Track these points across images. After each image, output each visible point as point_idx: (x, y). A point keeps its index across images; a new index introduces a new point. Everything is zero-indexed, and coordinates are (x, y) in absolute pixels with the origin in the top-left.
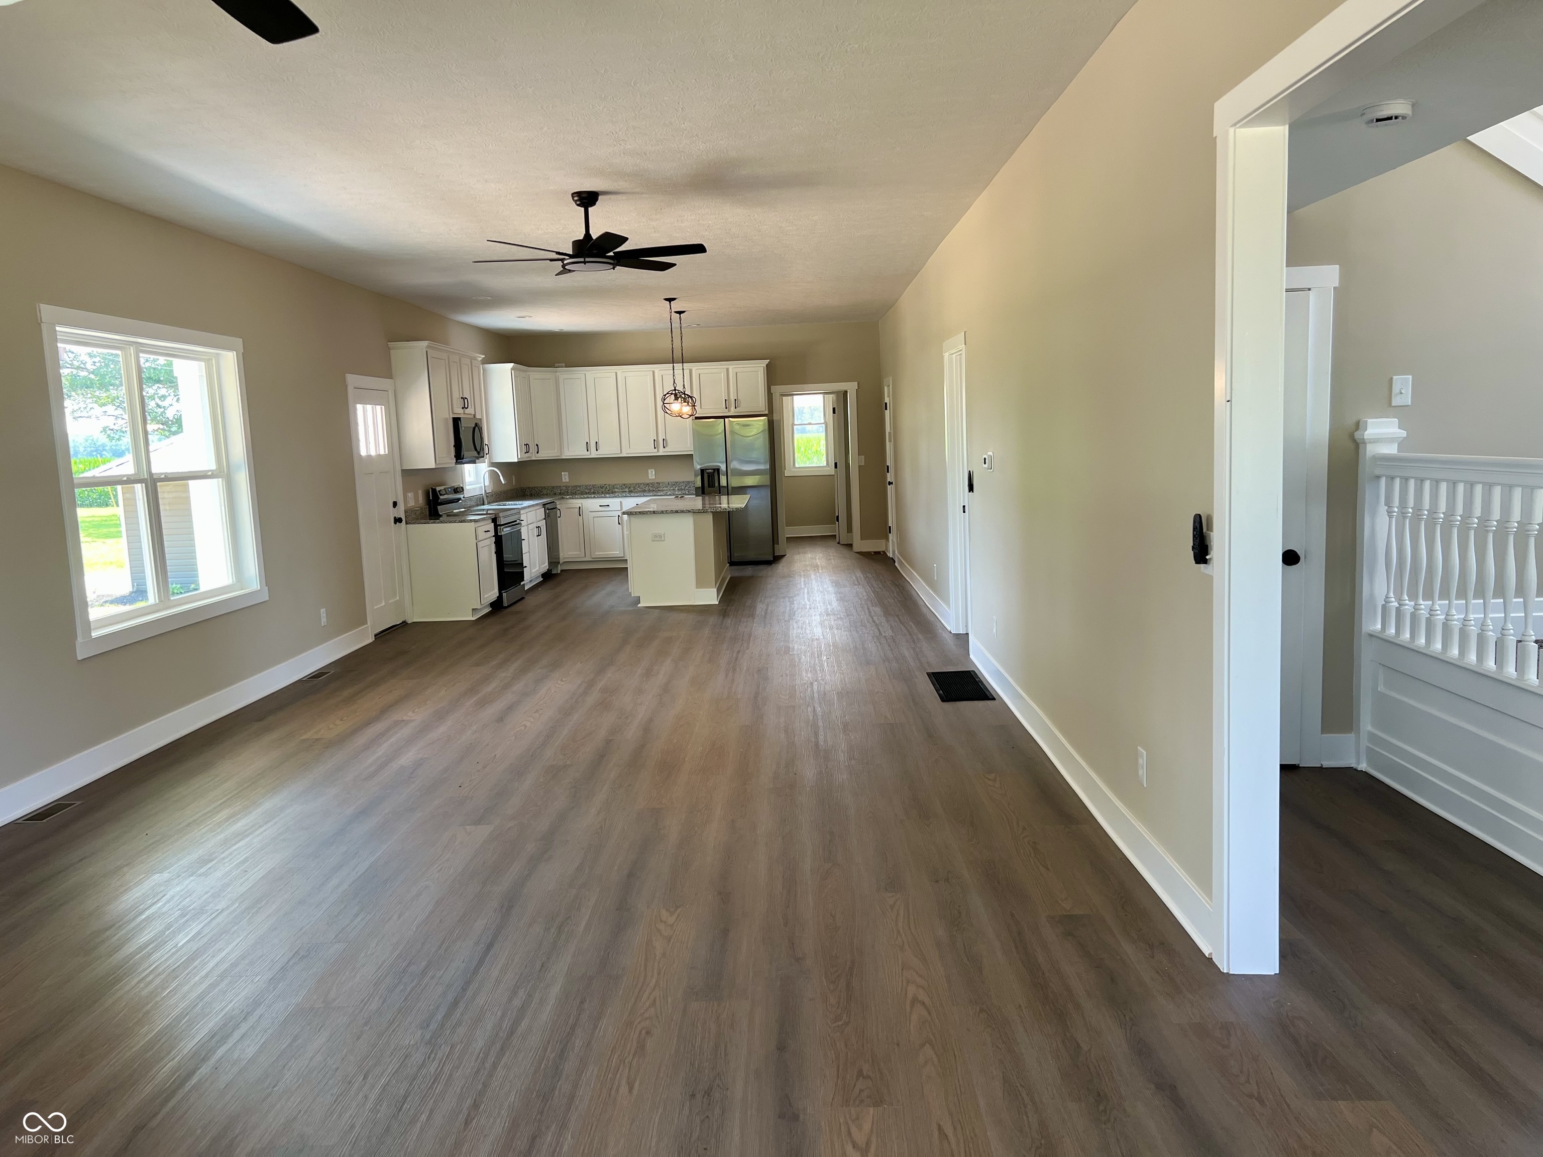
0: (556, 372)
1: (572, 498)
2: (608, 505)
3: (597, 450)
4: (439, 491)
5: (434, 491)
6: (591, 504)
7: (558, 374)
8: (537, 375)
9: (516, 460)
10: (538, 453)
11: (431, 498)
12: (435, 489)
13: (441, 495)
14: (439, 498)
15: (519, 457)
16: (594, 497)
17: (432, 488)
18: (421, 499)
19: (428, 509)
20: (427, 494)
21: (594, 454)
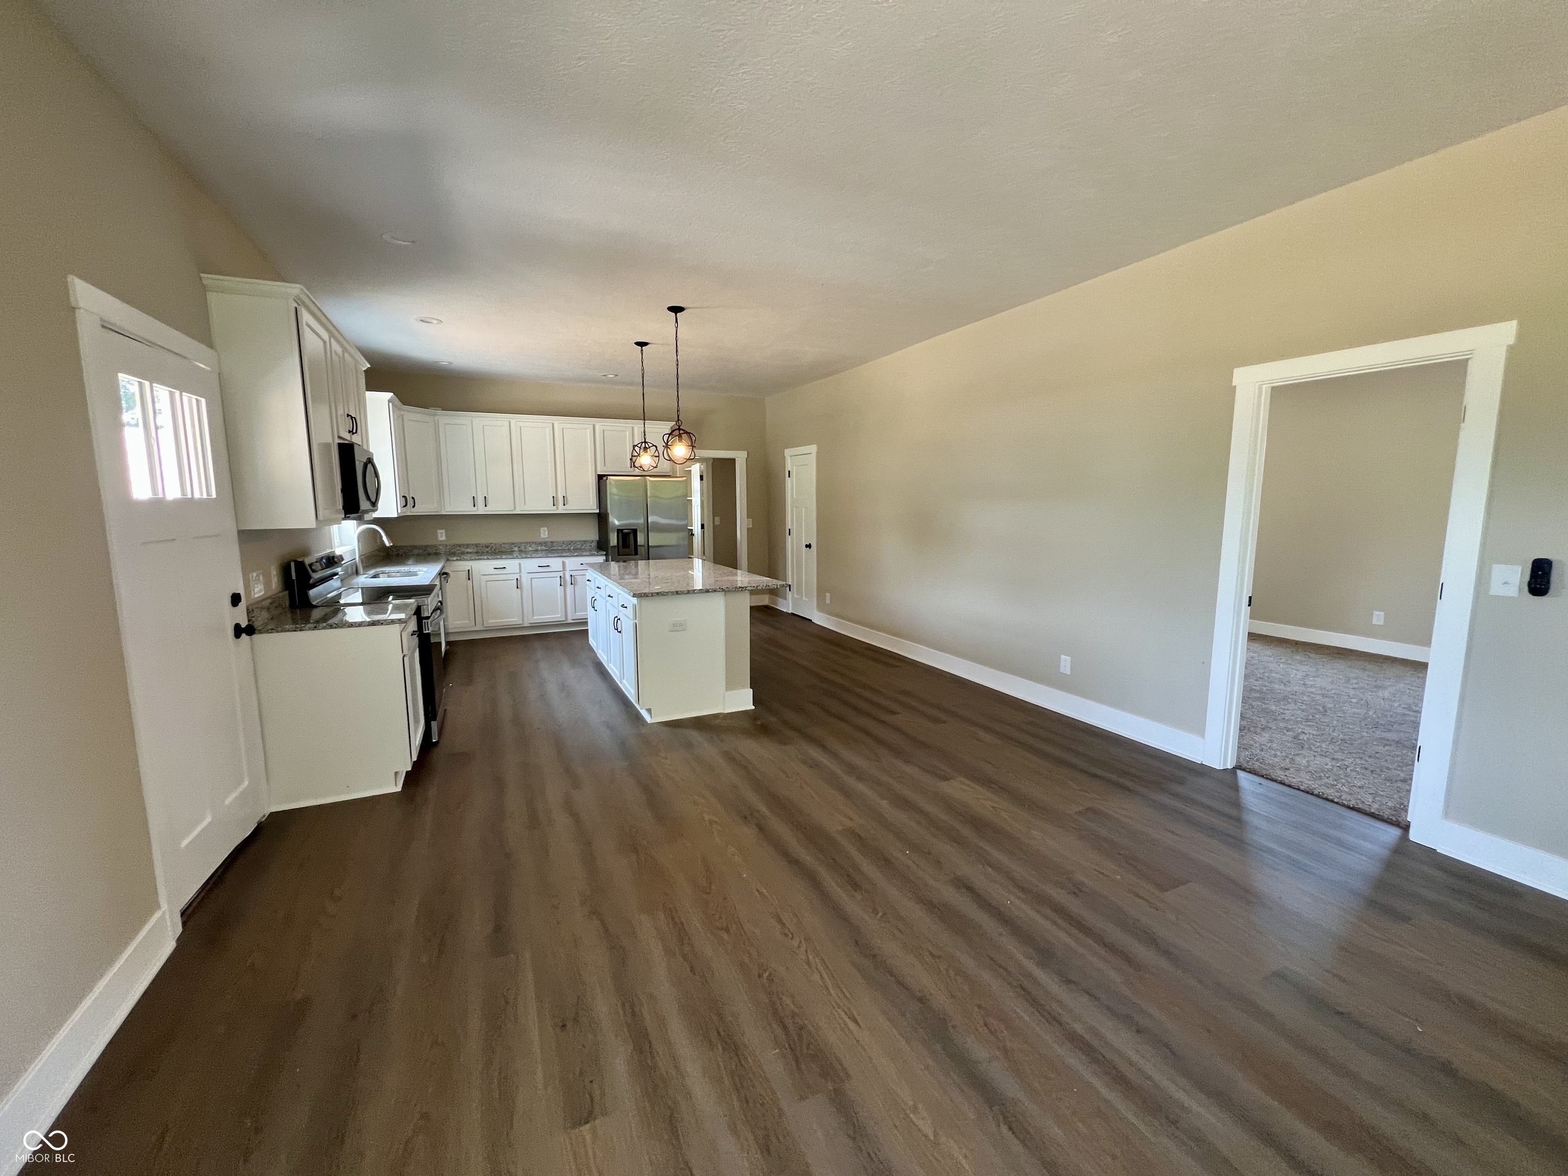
0: (435, 415)
1: (460, 560)
2: (505, 568)
3: (486, 506)
4: (311, 565)
5: (300, 566)
6: (484, 567)
7: (437, 418)
8: (413, 415)
9: (396, 516)
10: (414, 507)
11: (294, 577)
12: (302, 563)
13: (314, 571)
14: (310, 577)
15: (399, 512)
16: (488, 559)
17: (296, 562)
18: (275, 582)
19: (287, 597)
20: (285, 570)
21: (481, 510)
